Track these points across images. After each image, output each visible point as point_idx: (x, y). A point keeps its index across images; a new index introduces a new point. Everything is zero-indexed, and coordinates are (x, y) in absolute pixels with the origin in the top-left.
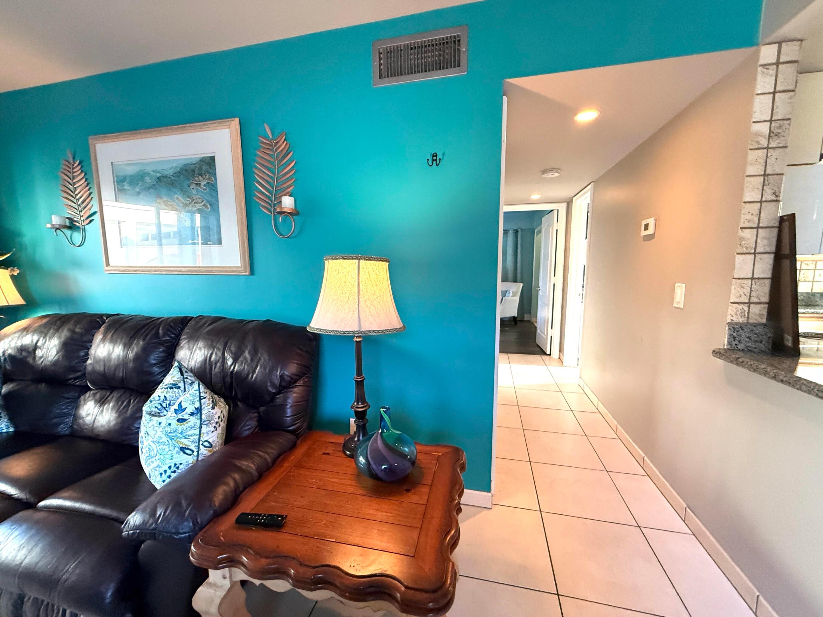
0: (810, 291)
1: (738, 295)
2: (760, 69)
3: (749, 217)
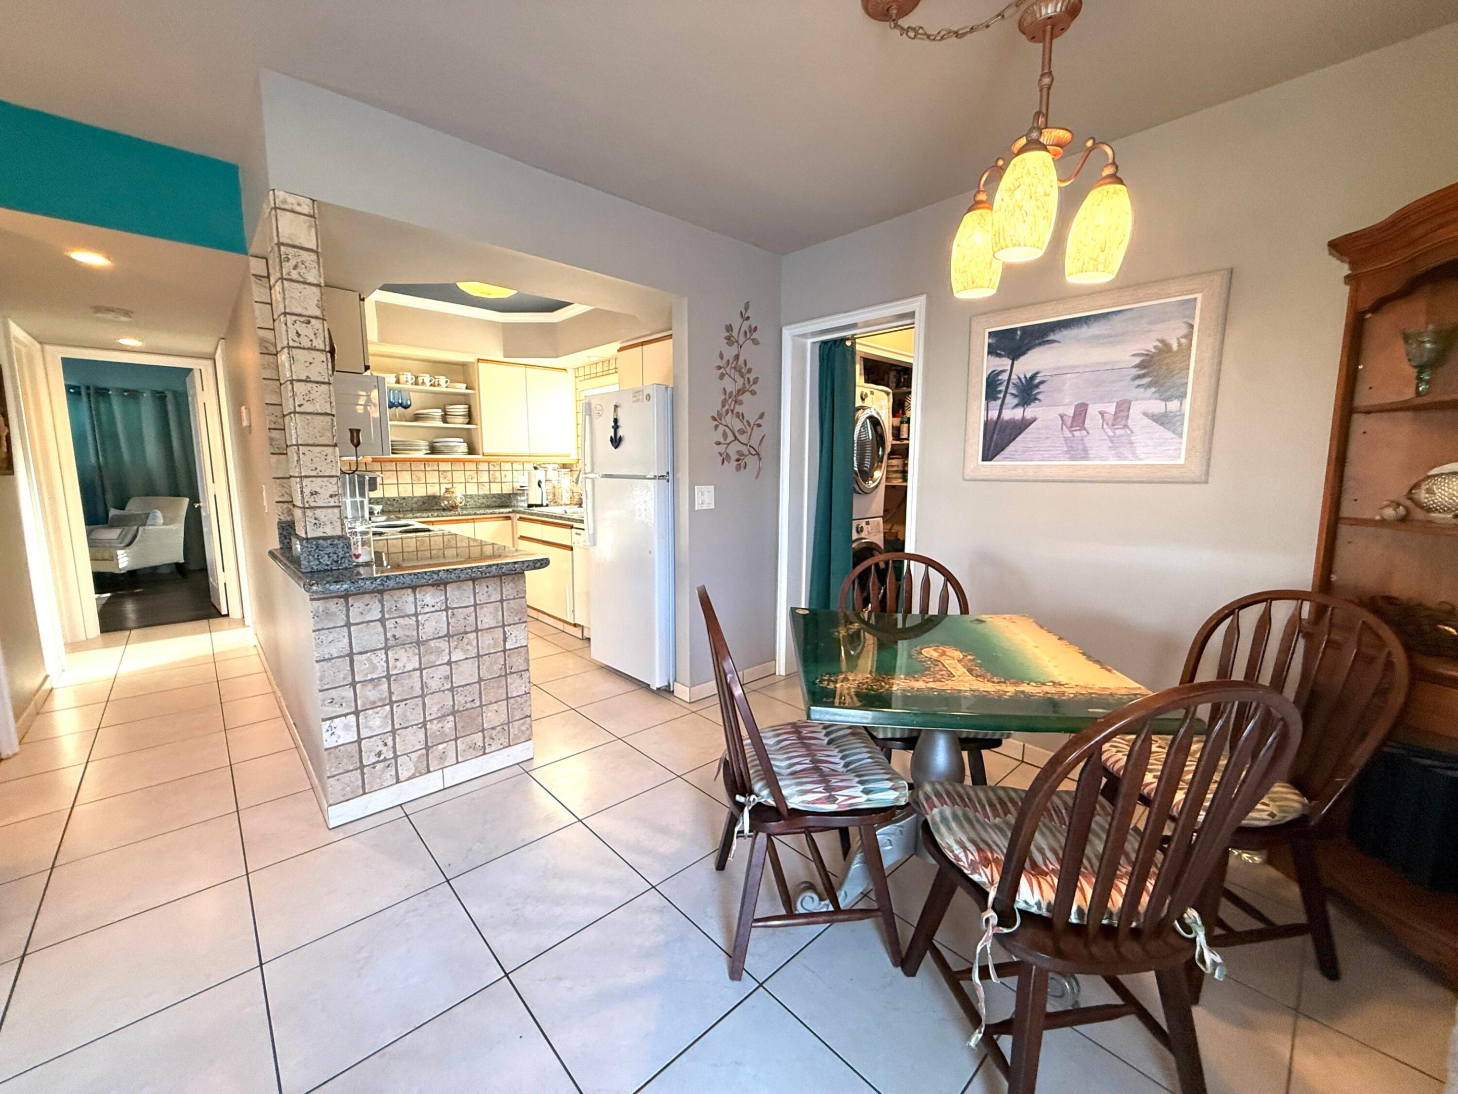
0: (500, 492)
1: (280, 494)
2: (253, 278)
3: (273, 418)
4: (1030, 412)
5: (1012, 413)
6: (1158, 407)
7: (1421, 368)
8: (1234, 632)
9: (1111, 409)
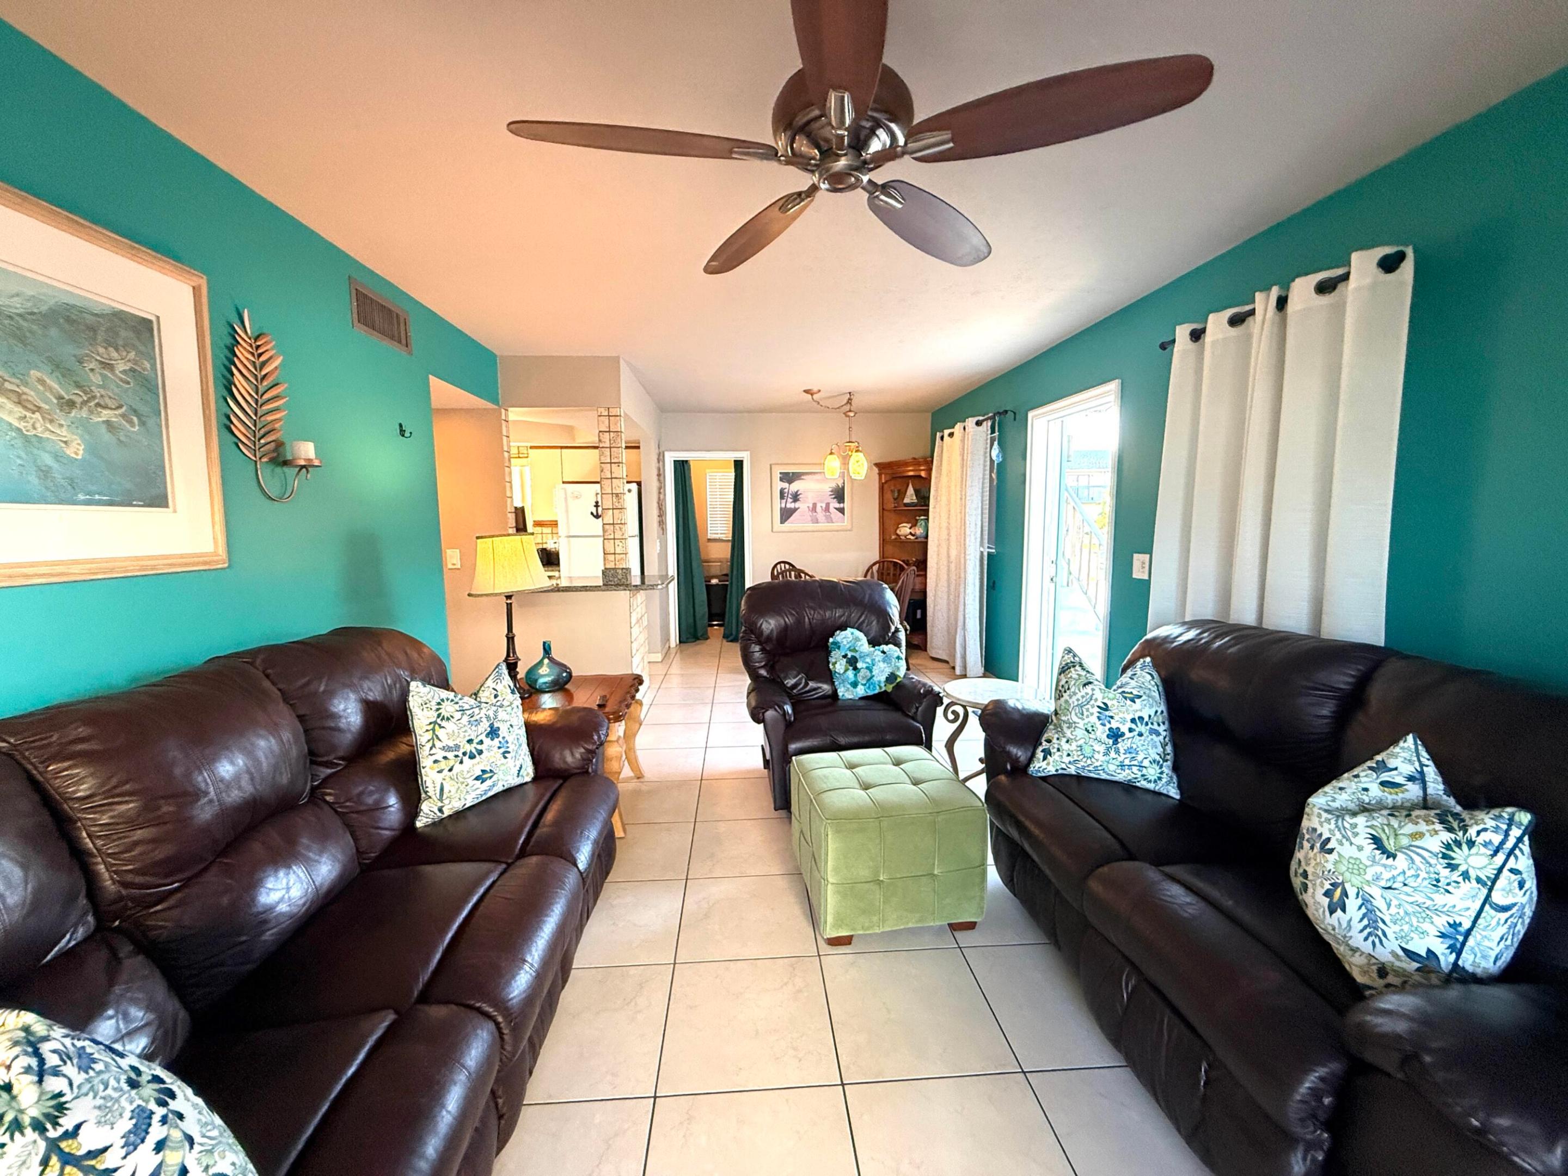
4: (797, 505)
5: (791, 505)
6: (838, 505)
7: (895, 499)
8: (872, 573)
9: (824, 506)
